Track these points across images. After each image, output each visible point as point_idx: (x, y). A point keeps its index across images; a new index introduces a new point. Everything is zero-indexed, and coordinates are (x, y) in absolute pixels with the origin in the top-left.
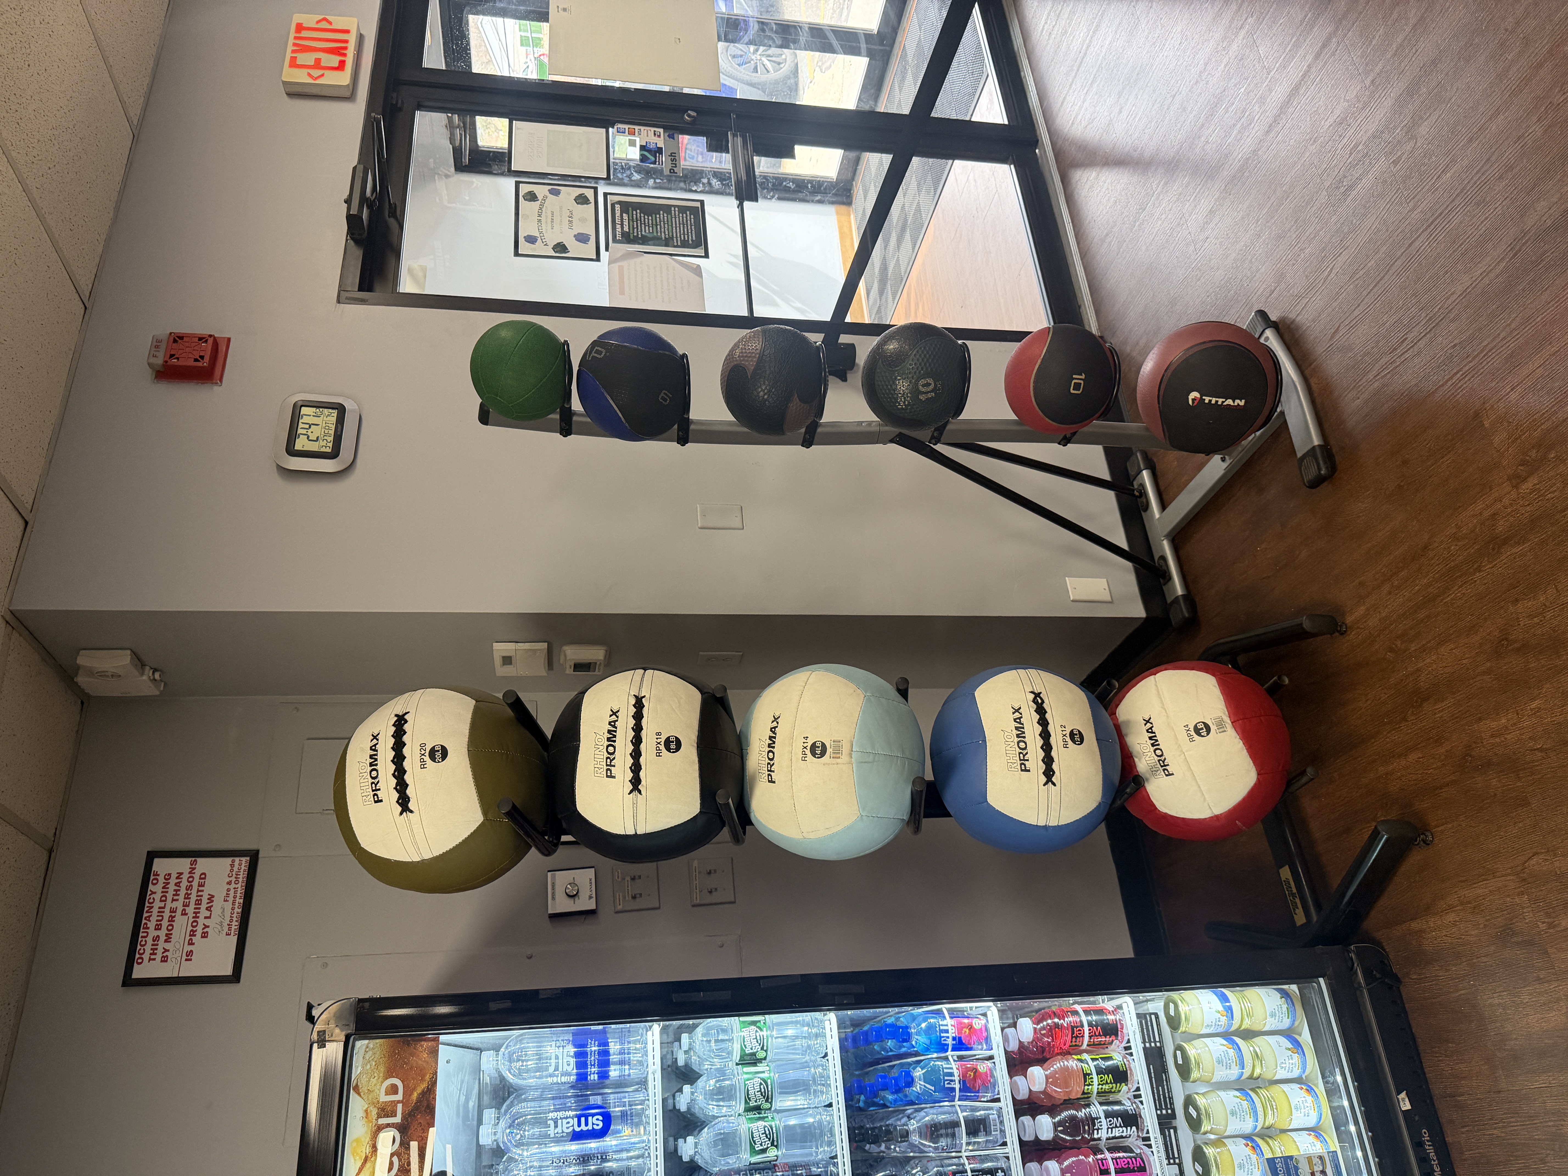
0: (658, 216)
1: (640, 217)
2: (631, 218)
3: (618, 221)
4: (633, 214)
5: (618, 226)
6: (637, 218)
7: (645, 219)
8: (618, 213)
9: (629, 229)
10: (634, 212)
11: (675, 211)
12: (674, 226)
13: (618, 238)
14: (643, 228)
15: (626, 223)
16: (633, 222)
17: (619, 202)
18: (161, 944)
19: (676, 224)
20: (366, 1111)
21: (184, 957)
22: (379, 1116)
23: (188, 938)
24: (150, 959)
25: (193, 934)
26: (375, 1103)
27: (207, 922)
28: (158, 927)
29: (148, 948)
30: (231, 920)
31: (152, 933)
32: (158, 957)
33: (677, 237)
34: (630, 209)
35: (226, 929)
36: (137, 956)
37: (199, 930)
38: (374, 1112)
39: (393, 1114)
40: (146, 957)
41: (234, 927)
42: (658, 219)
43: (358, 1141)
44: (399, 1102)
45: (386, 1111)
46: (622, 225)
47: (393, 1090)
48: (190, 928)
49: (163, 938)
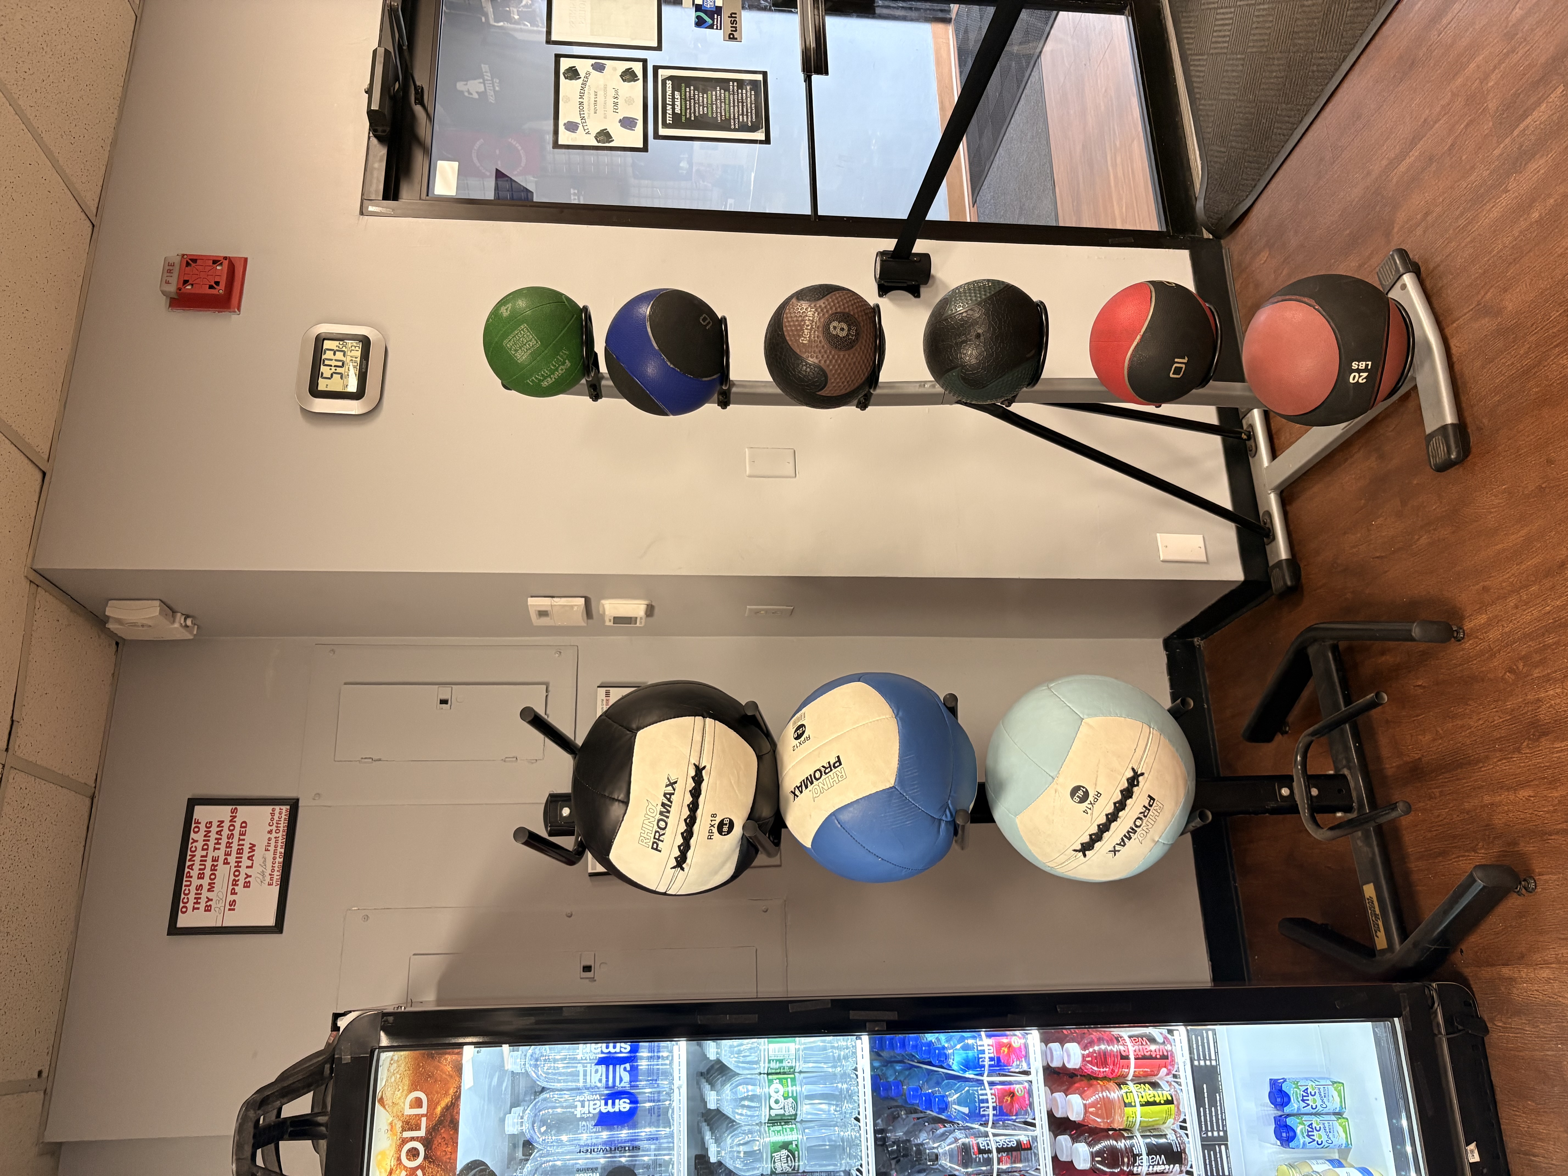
0: (714, 93)
1: (694, 95)
2: (683, 97)
3: (669, 101)
4: (686, 92)
5: (669, 107)
6: (690, 96)
7: (699, 97)
8: (669, 92)
9: (681, 110)
10: (688, 89)
11: (733, 86)
12: (732, 105)
13: (668, 122)
14: (697, 109)
15: (678, 103)
16: (686, 101)
17: (671, 78)
18: (205, 893)
19: (734, 103)
20: (391, 1124)
21: (228, 907)
22: (404, 1130)
23: (230, 887)
24: (194, 908)
25: (235, 883)
26: (400, 1116)
27: (249, 872)
28: (201, 876)
29: (192, 896)
30: (273, 870)
31: (195, 882)
32: (202, 906)
33: (734, 119)
34: (683, 85)
35: (268, 878)
36: (181, 905)
37: (242, 878)
38: (399, 1125)
39: (418, 1128)
40: (190, 905)
41: (275, 877)
42: (714, 97)
43: (383, 1153)
44: (423, 1115)
45: (411, 1124)
46: (673, 105)
47: (418, 1103)
48: (232, 877)
49: (206, 887)
